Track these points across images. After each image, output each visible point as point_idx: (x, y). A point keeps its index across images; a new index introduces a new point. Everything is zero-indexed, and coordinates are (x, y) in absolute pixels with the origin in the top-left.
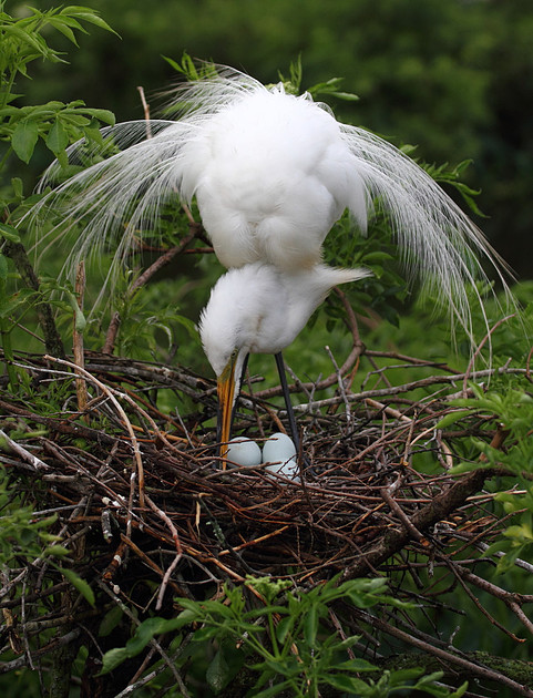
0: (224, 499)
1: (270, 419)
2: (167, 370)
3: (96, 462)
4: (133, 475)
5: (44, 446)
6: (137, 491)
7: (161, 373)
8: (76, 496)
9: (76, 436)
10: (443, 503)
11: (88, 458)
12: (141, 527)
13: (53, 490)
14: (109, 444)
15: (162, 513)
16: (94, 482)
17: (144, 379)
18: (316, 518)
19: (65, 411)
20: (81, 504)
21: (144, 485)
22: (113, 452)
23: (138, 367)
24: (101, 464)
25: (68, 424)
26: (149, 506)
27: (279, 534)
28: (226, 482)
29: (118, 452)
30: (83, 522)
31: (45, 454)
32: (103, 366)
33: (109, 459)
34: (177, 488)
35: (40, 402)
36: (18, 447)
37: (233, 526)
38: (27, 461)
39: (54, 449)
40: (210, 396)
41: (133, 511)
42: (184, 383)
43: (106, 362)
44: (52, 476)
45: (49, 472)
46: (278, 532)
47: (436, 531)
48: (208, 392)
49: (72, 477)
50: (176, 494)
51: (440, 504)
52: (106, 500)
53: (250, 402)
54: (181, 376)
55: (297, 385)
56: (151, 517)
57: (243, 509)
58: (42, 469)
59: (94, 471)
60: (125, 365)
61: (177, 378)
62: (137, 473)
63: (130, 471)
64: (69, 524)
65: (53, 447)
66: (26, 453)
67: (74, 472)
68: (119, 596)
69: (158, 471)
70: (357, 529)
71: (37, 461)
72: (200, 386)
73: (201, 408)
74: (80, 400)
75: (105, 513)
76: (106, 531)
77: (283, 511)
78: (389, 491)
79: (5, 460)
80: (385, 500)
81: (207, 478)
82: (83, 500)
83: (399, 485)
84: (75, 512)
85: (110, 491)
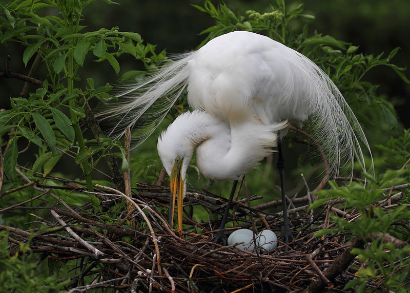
0: (212, 267)
2: (197, 194)
4: (155, 255)
5: (103, 242)
6: (156, 265)
7: (193, 196)
8: (123, 272)
9: (126, 235)
11: (131, 247)
12: (161, 288)
14: (144, 238)
15: (170, 278)
20: (127, 276)
21: (160, 262)
22: (146, 243)
24: (138, 251)
25: (119, 227)
28: (216, 258)
29: (149, 243)
31: (104, 247)
32: (155, 193)
33: (144, 248)
34: (185, 263)
35: (107, 216)
36: (86, 243)
37: (220, 285)
38: (92, 252)
40: (223, 209)
41: (153, 278)
42: (207, 201)
43: (157, 191)
44: (106, 260)
45: (104, 257)
46: (247, 287)
48: (223, 206)
49: (118, 259)
50: (185, 266)
52: (140, 273)
53: (249, 211)
54: (205, 197)
57: (223, 273)
58: (100, 256)
59: (132, 255)
61: (203, 199)
64: (120, 289)
65: (109, 242)
66: (90, 247)
67: (120, 257)
70: (292, 282)
71: (97, 251)
72: (219, 203)
75: (136, 280)
76: (133, 290)
77: (245, 272)
78: (311, 256)
79: (80, 252)
80: (308, 263)
81: (203, 255)
82: (128, 274)
83: (318, 252)
84: (123, 281)
85: (139, 267)
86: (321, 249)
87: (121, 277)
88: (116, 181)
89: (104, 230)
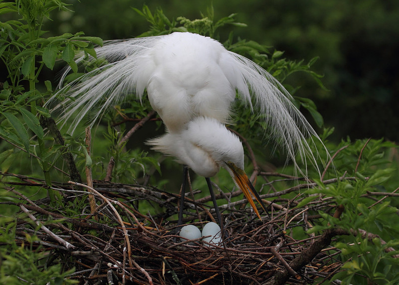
0: (179, 260)
1: (206, 214)
2: (144, 189)
3: (103, 243)
4: (125, 248)
5: (72, 235)
6: (127, 258)
7: (140, 191)
8: (92, 264)
9: (91, 228)
10: (308, 253)
11: (98, 241)
12: (131, 279)
13: (79, 261)
14: (110, 232)
15: (143, 270)
16: (102, 254)
17: (130, 194)
18: (233, 267)
19: (83, 214)
20: (95, 268)
21: (132, 254)
22: (113, 236)
23: (126, 188)
24: (106, 244)
25: (85, 221)
26: (135, 267)
27: (212, 279)
28: (180, 250)
29: (116, 236)
30: (97, 278)
31: (73, 239)
32: (105, 189)
33: (111, 241)
34: (151, 255)
35: (69, 210)
36: (57, 237)
37: (186, 275)
38: (62, 245)
39: (78, 237)
40: (169, 203)
41: (126, 269)
42: (154, 196)
43: (107, 186)
44: (77, 252)
45: (75, 250)
46: (212, 277)
47: (306, 272)
48: (168, 200)
49: (89, 252)
50: (151, 258)
51: (306, 254)
52: (109, 264)
53: (193, 205)
54: (152, 192)
55: (221, 194)
56: (136, 272)
57: (191, 265)
58: (71, 249)
59: (102, 248)
60: (119, 187)
61: (150, 193)
62: (127, 248)
63: (123, 247)
64: (89, 280)
65: (77, 235)
66: (61, 240)
67: (90, 249)
69: (140, 246)
71: (68, 244)
72: (164, 198)
73: (165, 210)
74: (92, 207)
75: (109, 271)
76: (110, 282)
77: (214, 264)
78: (276, 249)
79: (49, 245)
80: (274, 254)
81: (168, 248)
82: (96, 265)
83: (282, 245)
84: (92, 272)
85: (112, 259)
86: (284, 242)
87: (89, 269)
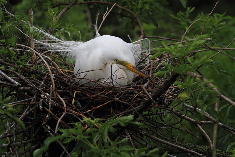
0: (85, 93)
4: (51, 86)
5: (19, 77)
6: (53, 91)
8: (32, 95)
9: (32, 73)
11: (36, 81)
12: (55, 105)
14: (43, 75)
15: (62, 99)
16: (37, 89)
19: (28, 64)
20: (34, 98)
21: (55, 89)
22: (45, 78)
24: (41, 83)
25: (29, 69)
26: (58, 97)
27: (106, 104)
28: (86, 87)
29: (47, 78)
30: (35, 104)
31: (20, 80)
33: (44, 81)
35: (19, 62)
36: (10, 78)
37: (89, 102)
38: (13, 83)
39: (24, 78)
41: (52, 99)
44: (22, 88)
45: (21, 87)
46: (105, 103)
47: (166, 100)
49: (29, 88)
51: (161, 88)
52: (42, 96)
57: (92, 96)
58: (19, 86)
59: (37, 85)
62: (53, 85)
63: (50, 84)
64: (30, 105)
66: (13, 80)
67: (30, 86)
68: (50, 130)
70: (133, 101)
71: (16, 83)
74: (33, 60)
75: (41, 100)
76: (41, 107)
77: (106, 95)
78: (144, 86)
79: (5, 83)
80: (142, 90)
81: (79, 85)
82: (35, 96)
83: (148, 84)
84: (32, 101)
85: (43, 92)
86: (149, 82)
87: (30, 98)
88: (23, 41)
89: (19, 70)
